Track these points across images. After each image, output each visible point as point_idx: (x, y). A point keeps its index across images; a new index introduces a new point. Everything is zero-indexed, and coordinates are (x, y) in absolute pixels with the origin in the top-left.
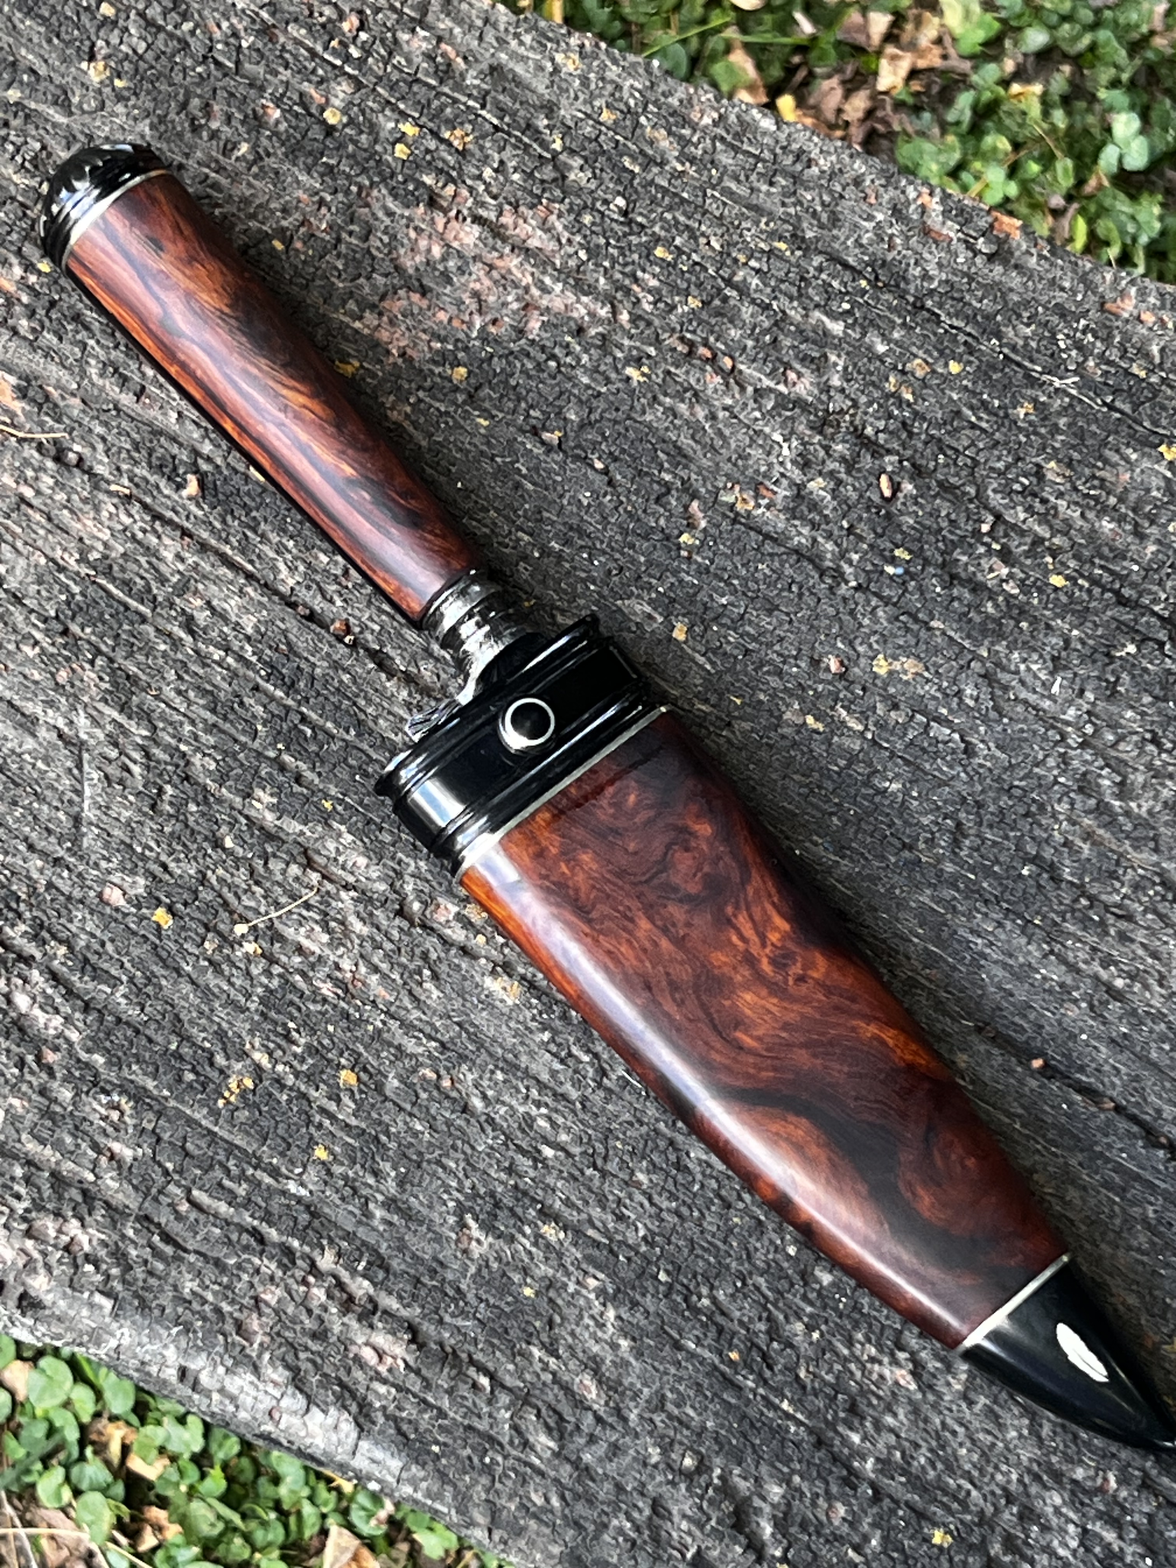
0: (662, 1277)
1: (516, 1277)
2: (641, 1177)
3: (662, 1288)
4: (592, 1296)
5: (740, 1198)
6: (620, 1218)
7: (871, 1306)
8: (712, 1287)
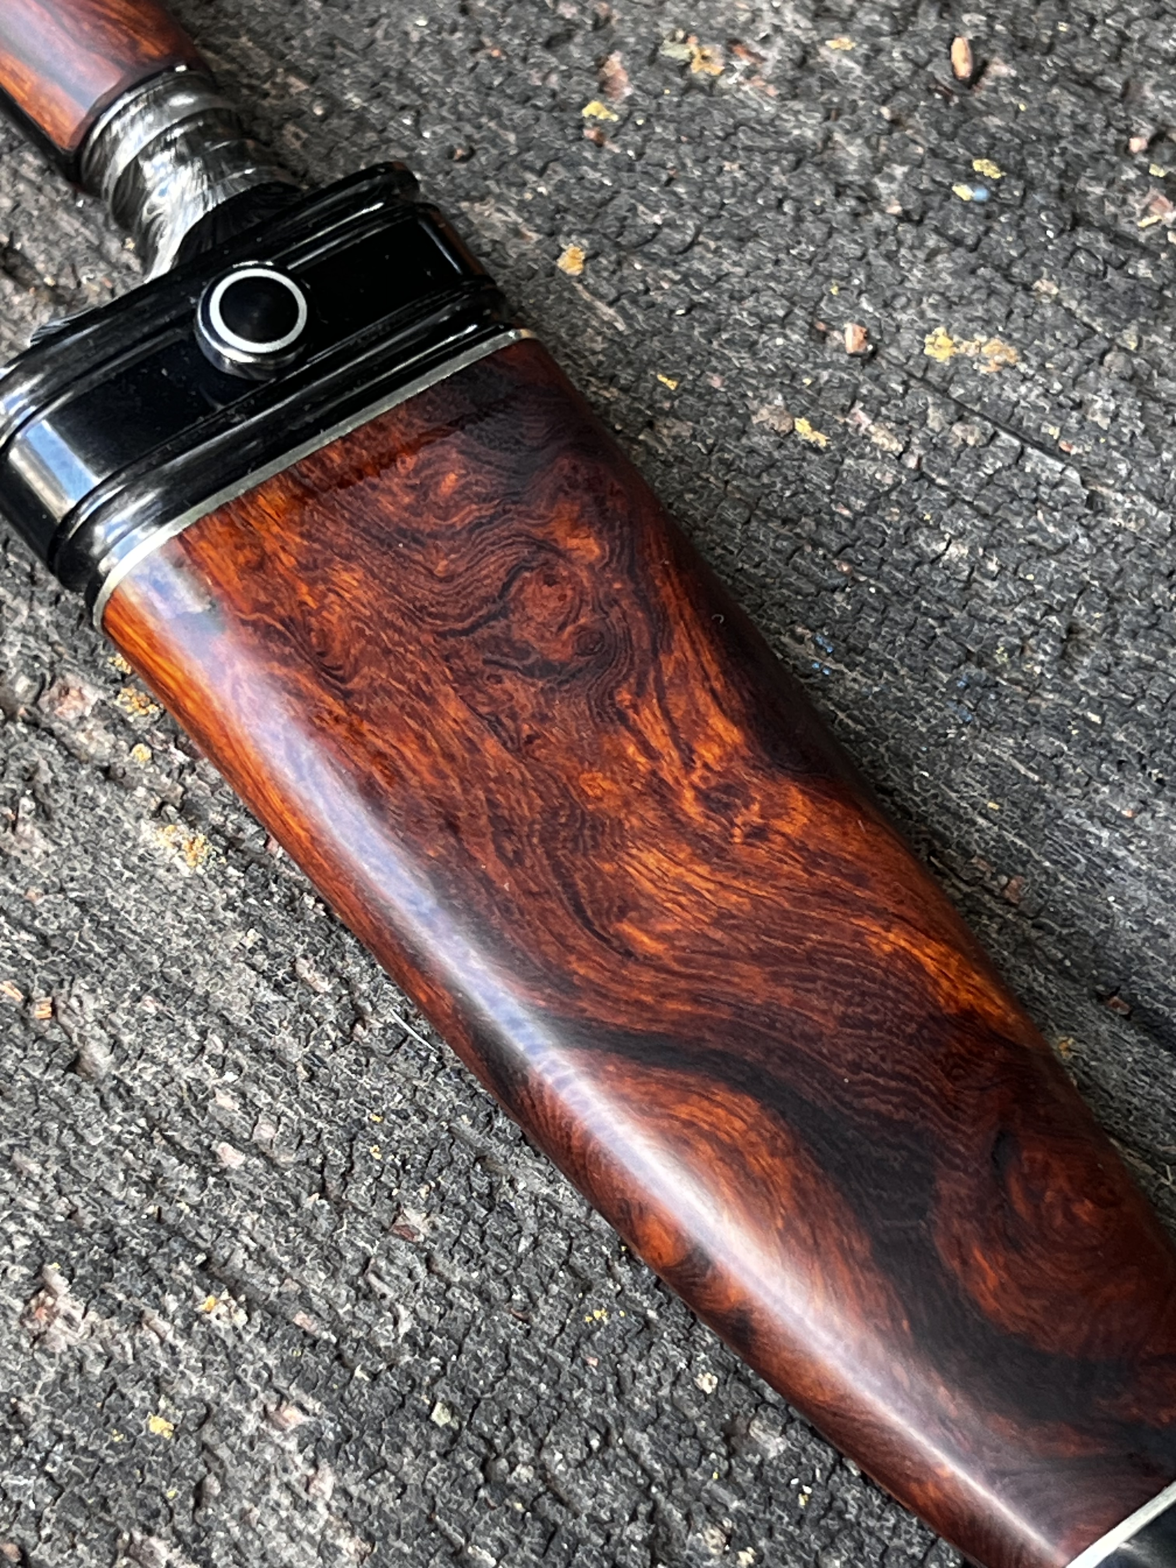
0: (441, 1416)
1: (138, 1395)
2: (415, 1218)
3: (435, 1439)
4: (291, 1445)
5: (609, 1271)
6: (366, 1294)
7: (863, 1505)
8: (540, 1447)
